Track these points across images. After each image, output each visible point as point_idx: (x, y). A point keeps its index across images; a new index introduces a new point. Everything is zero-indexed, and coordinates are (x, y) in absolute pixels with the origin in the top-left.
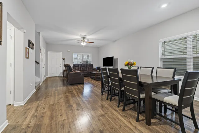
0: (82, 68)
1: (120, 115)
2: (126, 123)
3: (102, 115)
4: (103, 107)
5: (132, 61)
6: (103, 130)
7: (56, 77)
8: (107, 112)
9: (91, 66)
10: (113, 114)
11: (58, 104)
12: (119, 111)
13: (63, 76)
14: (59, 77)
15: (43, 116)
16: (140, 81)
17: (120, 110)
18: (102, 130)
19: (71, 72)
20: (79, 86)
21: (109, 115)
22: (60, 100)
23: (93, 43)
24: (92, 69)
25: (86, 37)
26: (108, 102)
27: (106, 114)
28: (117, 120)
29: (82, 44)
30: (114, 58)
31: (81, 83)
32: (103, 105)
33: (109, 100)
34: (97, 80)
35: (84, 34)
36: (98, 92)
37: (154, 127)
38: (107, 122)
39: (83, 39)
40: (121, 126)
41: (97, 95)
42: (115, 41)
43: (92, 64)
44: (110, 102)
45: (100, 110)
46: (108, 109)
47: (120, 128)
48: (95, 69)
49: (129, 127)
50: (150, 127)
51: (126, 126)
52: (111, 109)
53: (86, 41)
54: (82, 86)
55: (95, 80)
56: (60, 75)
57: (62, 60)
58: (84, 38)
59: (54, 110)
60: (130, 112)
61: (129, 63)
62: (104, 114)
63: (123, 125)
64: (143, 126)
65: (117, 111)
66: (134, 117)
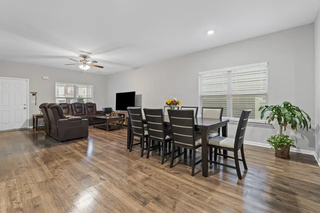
0: (76, 111)
1: (170, 173)
2: (181, 181)
3: (147, 179)
4: (140, 167)
5: (176, 99)
6: (158, 196)
7: (14, 130)
8: (151, 174)
9: (93, 106)
10: (160, 174)
11: (55, 177)
12: (166, 169)
13: (31, 127)
14: (21, 130)
15: (38, 206)
16: (195, 124)
17: (166, 167)
18: (156, 196)
19: (62, 118)
20: (81, 142)
21: (155, 177)
22: (56, 171)
23: (102, 67)
24: (94, 113)
25: (90, 56)
26: (144, 159)
27: (150, 175)
28: (169, 179)
29: (81, 67)
30: (136, 94)
31: (82, 138)
32: (140, 165)
33: (145, 156)
34: (109, 131)
35: (86, 50)
36: (122, 148)
37: (212, 177)
38: (157, 185)
39: (83, 59)
40: (177, 185)
41: (122, 153)
42: (136, 68)
43: (95, 104)
44: (147, 159)
45: (140, 172)
46: (150, 169)
47: (177, 188)
48: (101, 111)
49: (187, 185)
50: (207, 178)
51: (183, 184)
52: (153, 168)
53: (89, 63)
54: (85, 141)
55: (106, 130)
56: (23, 126)
57: (29, 95)
58: (85, 57)
59: (55, 190)
60: (179, 167)
61: (172, 102)
62: (148, 176)
63: (178, 184)
64: (201, 179)
65: (164, 169)
66: (188, 172)
